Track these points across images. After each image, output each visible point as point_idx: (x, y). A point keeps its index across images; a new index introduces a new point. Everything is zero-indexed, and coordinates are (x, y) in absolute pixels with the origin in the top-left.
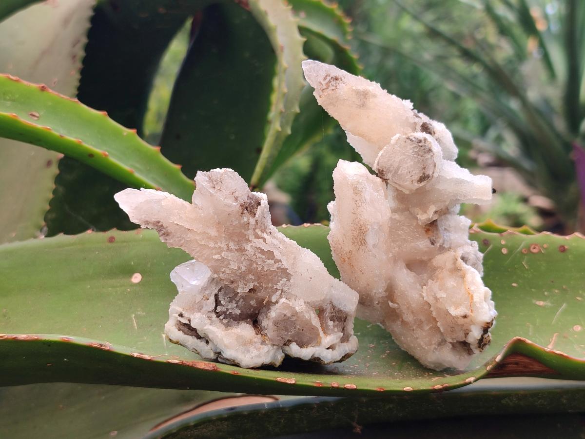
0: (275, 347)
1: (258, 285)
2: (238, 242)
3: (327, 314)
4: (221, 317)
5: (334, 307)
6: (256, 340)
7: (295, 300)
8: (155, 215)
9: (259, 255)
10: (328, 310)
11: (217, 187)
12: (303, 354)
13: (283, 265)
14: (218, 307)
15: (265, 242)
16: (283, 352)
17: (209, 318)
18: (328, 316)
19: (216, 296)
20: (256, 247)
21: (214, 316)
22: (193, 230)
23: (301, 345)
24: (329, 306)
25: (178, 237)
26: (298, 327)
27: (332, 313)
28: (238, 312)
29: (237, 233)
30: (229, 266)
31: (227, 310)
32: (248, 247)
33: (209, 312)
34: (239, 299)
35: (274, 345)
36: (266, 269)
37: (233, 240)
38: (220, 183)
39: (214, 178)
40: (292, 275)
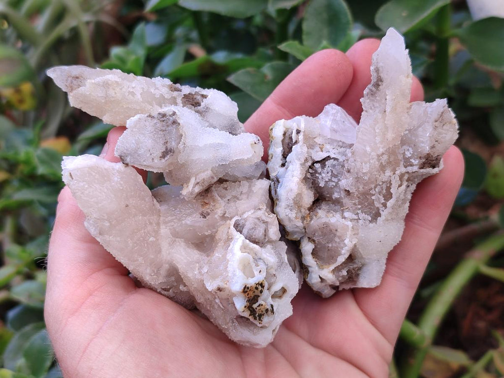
0: (304, 230)
1: (355, 196)
2: (389, 163)
3: (352, 266)
4: (311, 171)
5: (360, 269)
6: (303, 210)
7: (354, 235)
8: (387, 74)
9: (384, 186)
10: (355, 266)
11: (437, 124)
12: (307, 257)
13: (383, 211)
14: (319, 164)
15: (399, 187)
16: (301, 238)
17: (306, 160)
18: (350, 268)
19: (328, 158)
20: (391, 181)
21: (309, 164)
22: (386, 116)
23: (314, 253)
24: (359, 265)
25: (374, 105)
26: (330, 245)
27: (354, 270)
28: (322, 184)
29: (398, 157)
30: (363, 164)
31: (320, 174)
32: (388, 173)
33: (311, 157)
34: (334, 182)
35: (305, 229)
36: (373, 198)
37: (389, 157)
38: (442, 124)
39: (445, 116)
40: (376, 224)
